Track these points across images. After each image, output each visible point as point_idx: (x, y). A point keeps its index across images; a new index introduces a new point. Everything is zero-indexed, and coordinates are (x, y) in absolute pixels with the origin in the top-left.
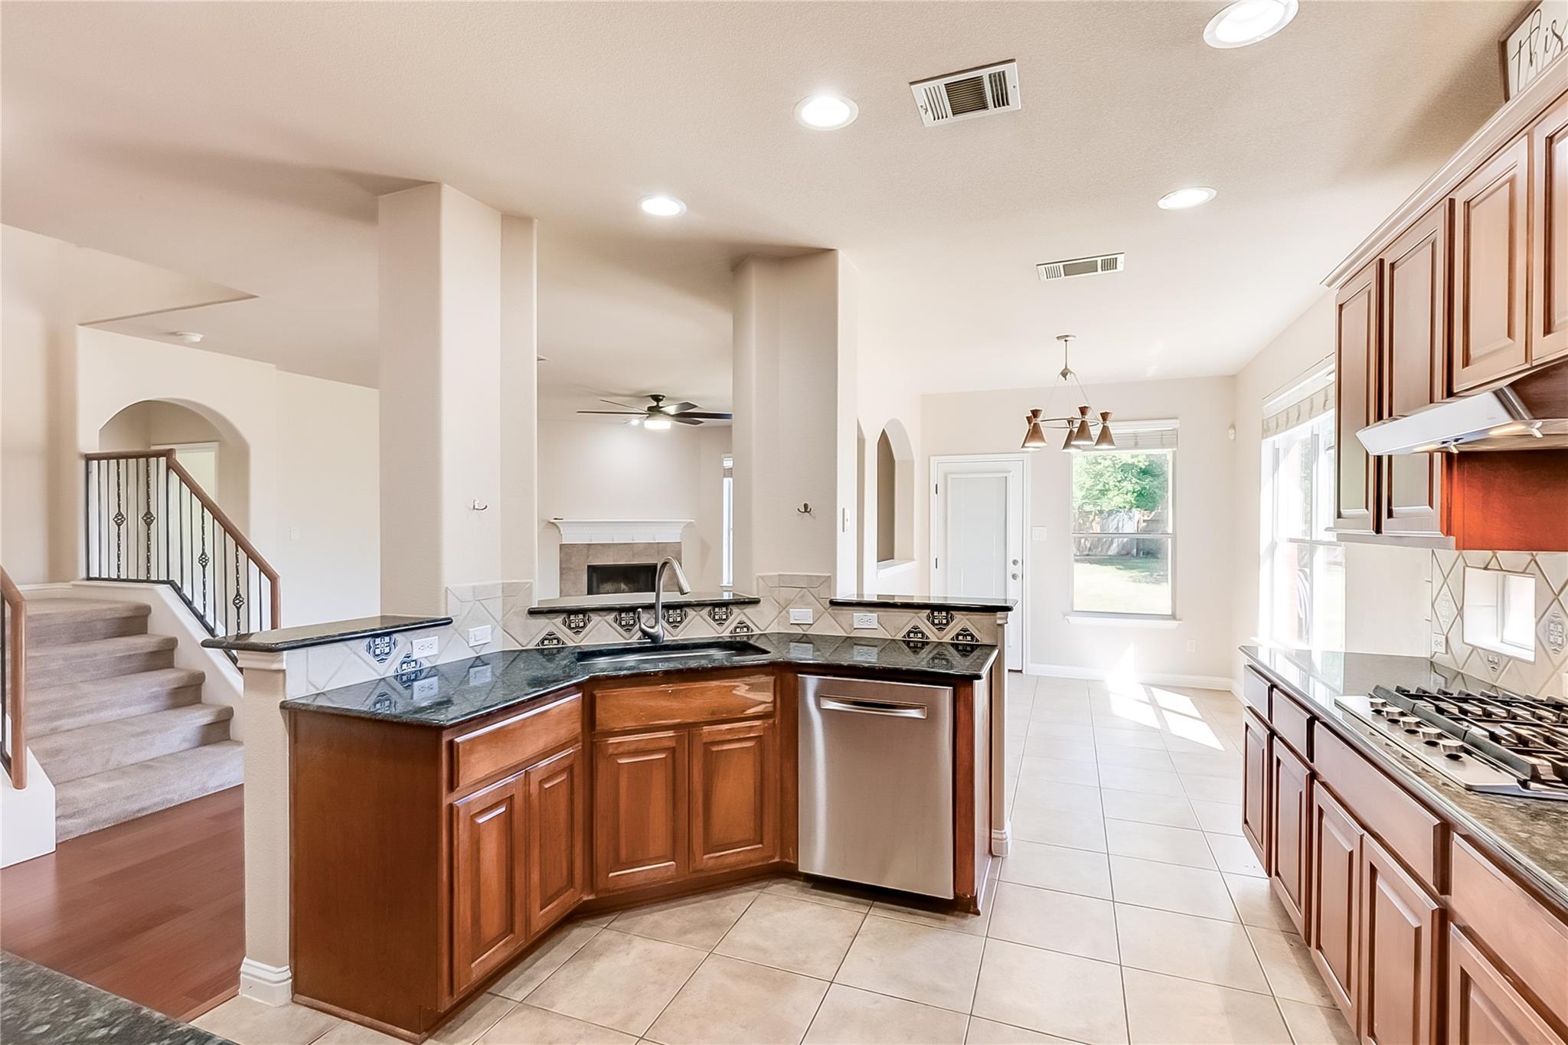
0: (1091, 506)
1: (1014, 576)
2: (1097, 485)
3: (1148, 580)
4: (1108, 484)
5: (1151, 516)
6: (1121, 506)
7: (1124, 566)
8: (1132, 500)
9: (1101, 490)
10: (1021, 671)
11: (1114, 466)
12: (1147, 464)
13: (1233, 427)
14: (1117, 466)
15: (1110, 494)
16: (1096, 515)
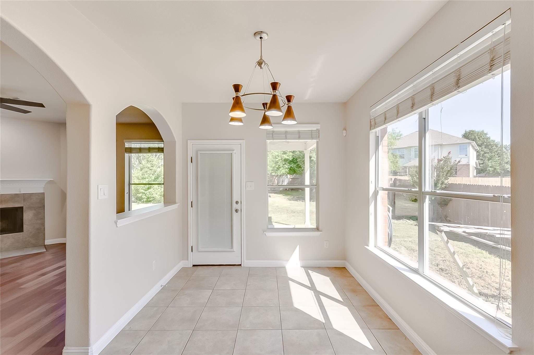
0: (274, 173)
1: (237, 211)
2: (276, 166)
3: (293, 199)
4: (280, 165)
5: (293, 177)
6: (284, 173)
7: (285, 194)
8: (288, 171)
9: (277, 168)
10: (240, 265)
11: (282, 159)
12: (292, 159)
13: (345, 129)
14: (283, 159)
15: (281, 169)
16: (276, 176)
